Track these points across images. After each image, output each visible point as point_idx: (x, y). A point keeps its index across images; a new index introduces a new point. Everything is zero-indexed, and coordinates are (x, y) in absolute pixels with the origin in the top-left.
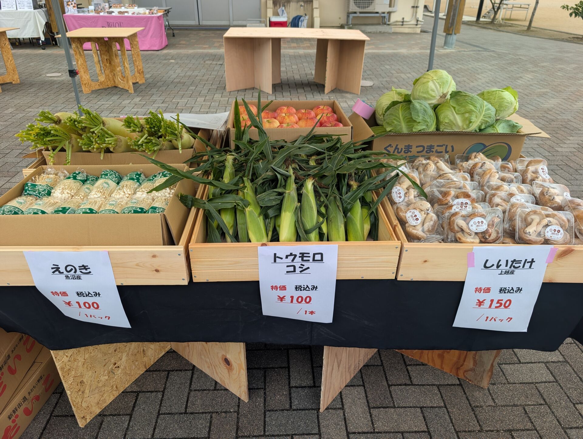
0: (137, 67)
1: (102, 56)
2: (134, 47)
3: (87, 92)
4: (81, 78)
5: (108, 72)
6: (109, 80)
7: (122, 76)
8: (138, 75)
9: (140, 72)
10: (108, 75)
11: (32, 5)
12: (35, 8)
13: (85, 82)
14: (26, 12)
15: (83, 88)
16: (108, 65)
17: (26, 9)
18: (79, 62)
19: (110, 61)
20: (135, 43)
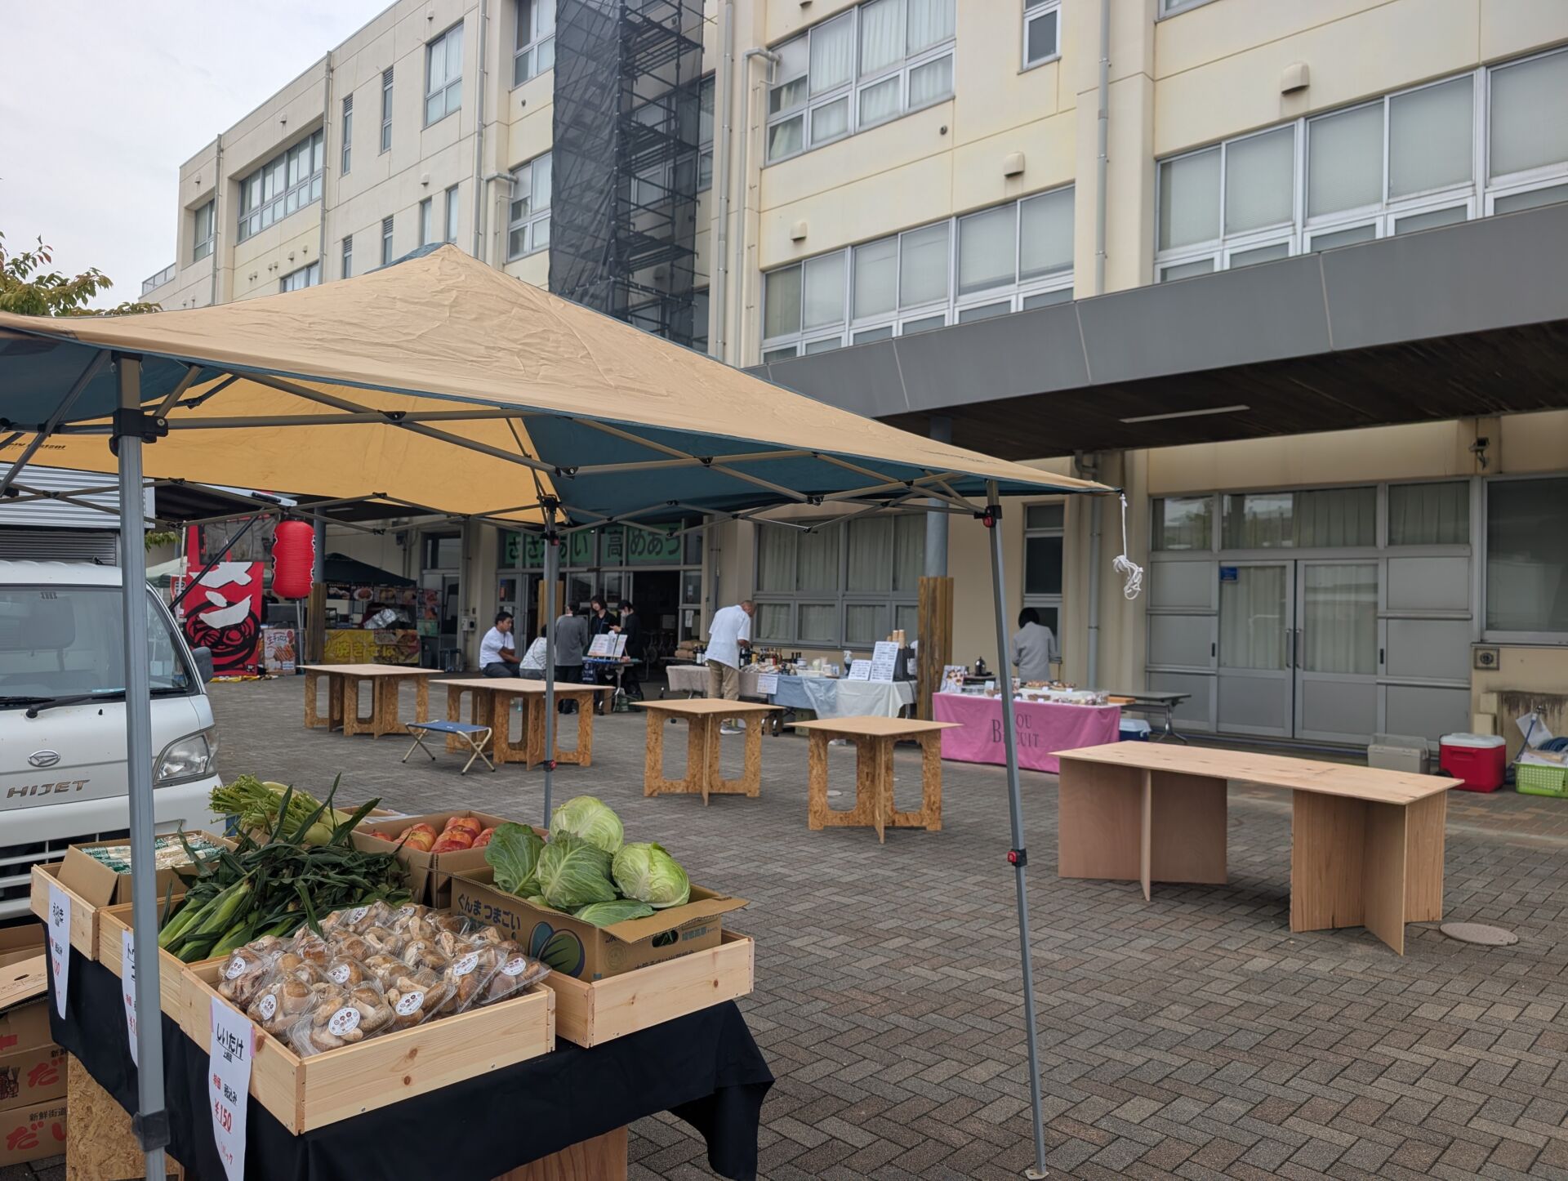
0: (930, 797)
1: (861, 766)
2: (931, 758)
3: (816, 828)
4: (811, 799)
5: (864, 796)
6: (864, 812)
7: (892, 810)
8: (929, 812)
9: (934, 808)
10: (864, 804)
11: (892, 673)
12: (896, 679)
13: (816, 808)
14: (879, 685)
15: (811, 819)
16: (868, 783)
17: (882, 680)
18: (814, 772)
19: (873, 778)
20: (934, 750)
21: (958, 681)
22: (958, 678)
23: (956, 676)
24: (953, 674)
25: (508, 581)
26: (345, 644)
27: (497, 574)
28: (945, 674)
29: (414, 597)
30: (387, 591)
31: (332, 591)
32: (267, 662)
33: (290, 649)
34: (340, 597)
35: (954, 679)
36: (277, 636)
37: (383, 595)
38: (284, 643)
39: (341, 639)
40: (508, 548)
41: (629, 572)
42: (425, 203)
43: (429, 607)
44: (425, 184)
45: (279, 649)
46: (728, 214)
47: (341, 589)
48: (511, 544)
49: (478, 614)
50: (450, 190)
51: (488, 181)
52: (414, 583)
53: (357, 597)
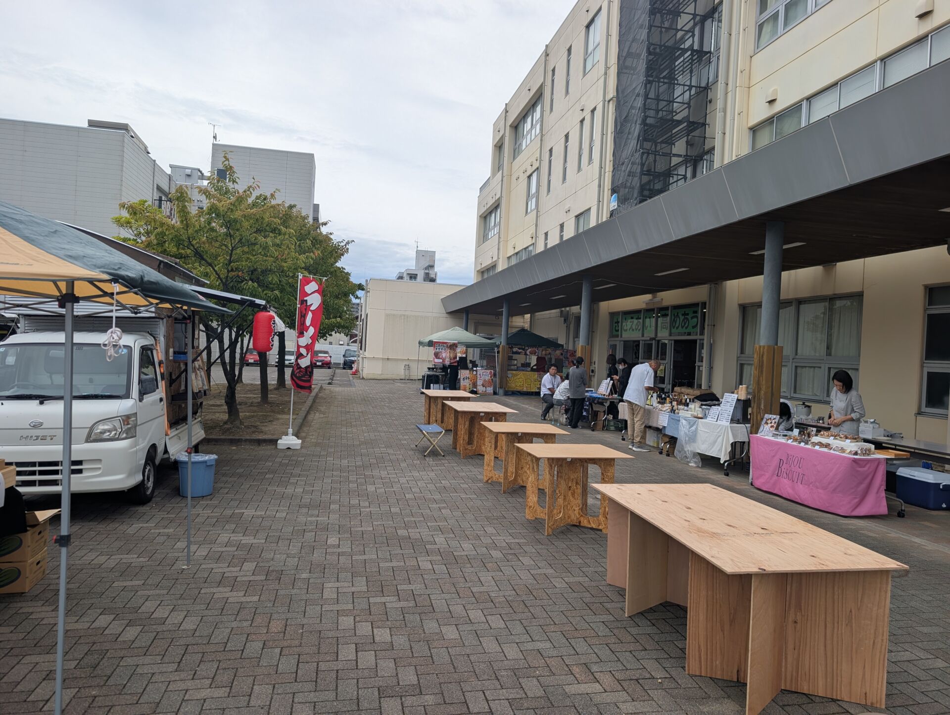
4: (528, 497)
12: (731, 422)
13: (530, 505)
14: (720, 426)
17: (723, 422)
21: (772, 427)
22: (773, 424)
23: (771, 423)
24: (769, 422)
25: (613, 345)
26: (521, 380)
27: (608, 341)
28: (765, 420)
29: (562, 354)
30: (546, 350)
31: (515, 350)
32: (478, 387)
33: (491, 381)
34: (519, 353)
35: (770, 425)
36: (484, 373)
37: (544, 352)
38: (488, 378)
39: (519, 377)
40: (615, 325)
41: (672, 340)
42: (582, 121)
43: (570, 360)
44: (582, 110)
45: (485, 381)
46: (726, 94)
47: (519, 349)
48: (616, 323)
49: (596, 365)
50: (593, 111)
51: (609, 101)
52: (562, 346)
53: (528, 354)
